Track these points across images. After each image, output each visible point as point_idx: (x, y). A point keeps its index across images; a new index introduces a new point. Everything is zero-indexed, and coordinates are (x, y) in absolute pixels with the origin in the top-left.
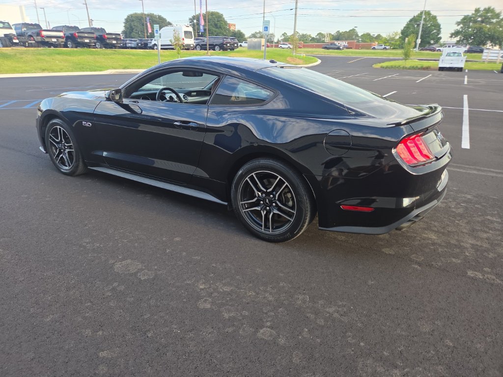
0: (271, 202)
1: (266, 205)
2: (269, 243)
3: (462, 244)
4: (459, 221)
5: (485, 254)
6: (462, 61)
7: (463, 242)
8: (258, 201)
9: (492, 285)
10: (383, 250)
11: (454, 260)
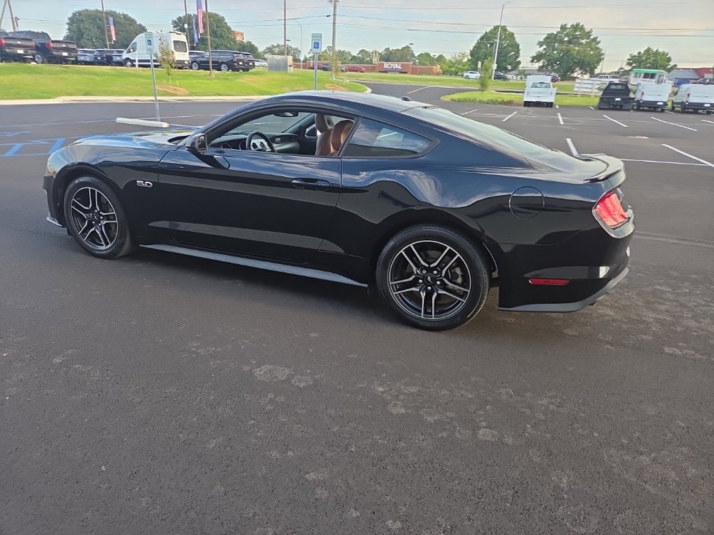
0: (434, 280)
1: (426, 283)
2: (430, 333)
3: (644, 318)
4: (628, 292)
5: (672, 327)
7: (643, 316)
8: (416, 280)
9: (695, 360)
10: (565, 331)
11: (644, 336)
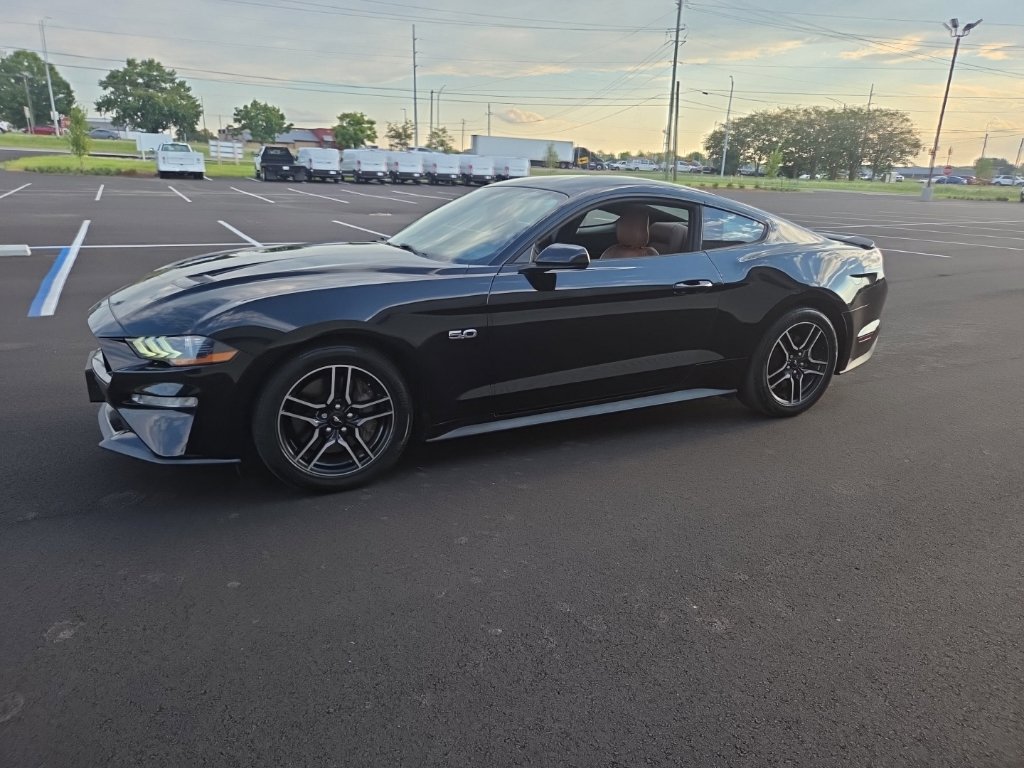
6: (198, 160)
